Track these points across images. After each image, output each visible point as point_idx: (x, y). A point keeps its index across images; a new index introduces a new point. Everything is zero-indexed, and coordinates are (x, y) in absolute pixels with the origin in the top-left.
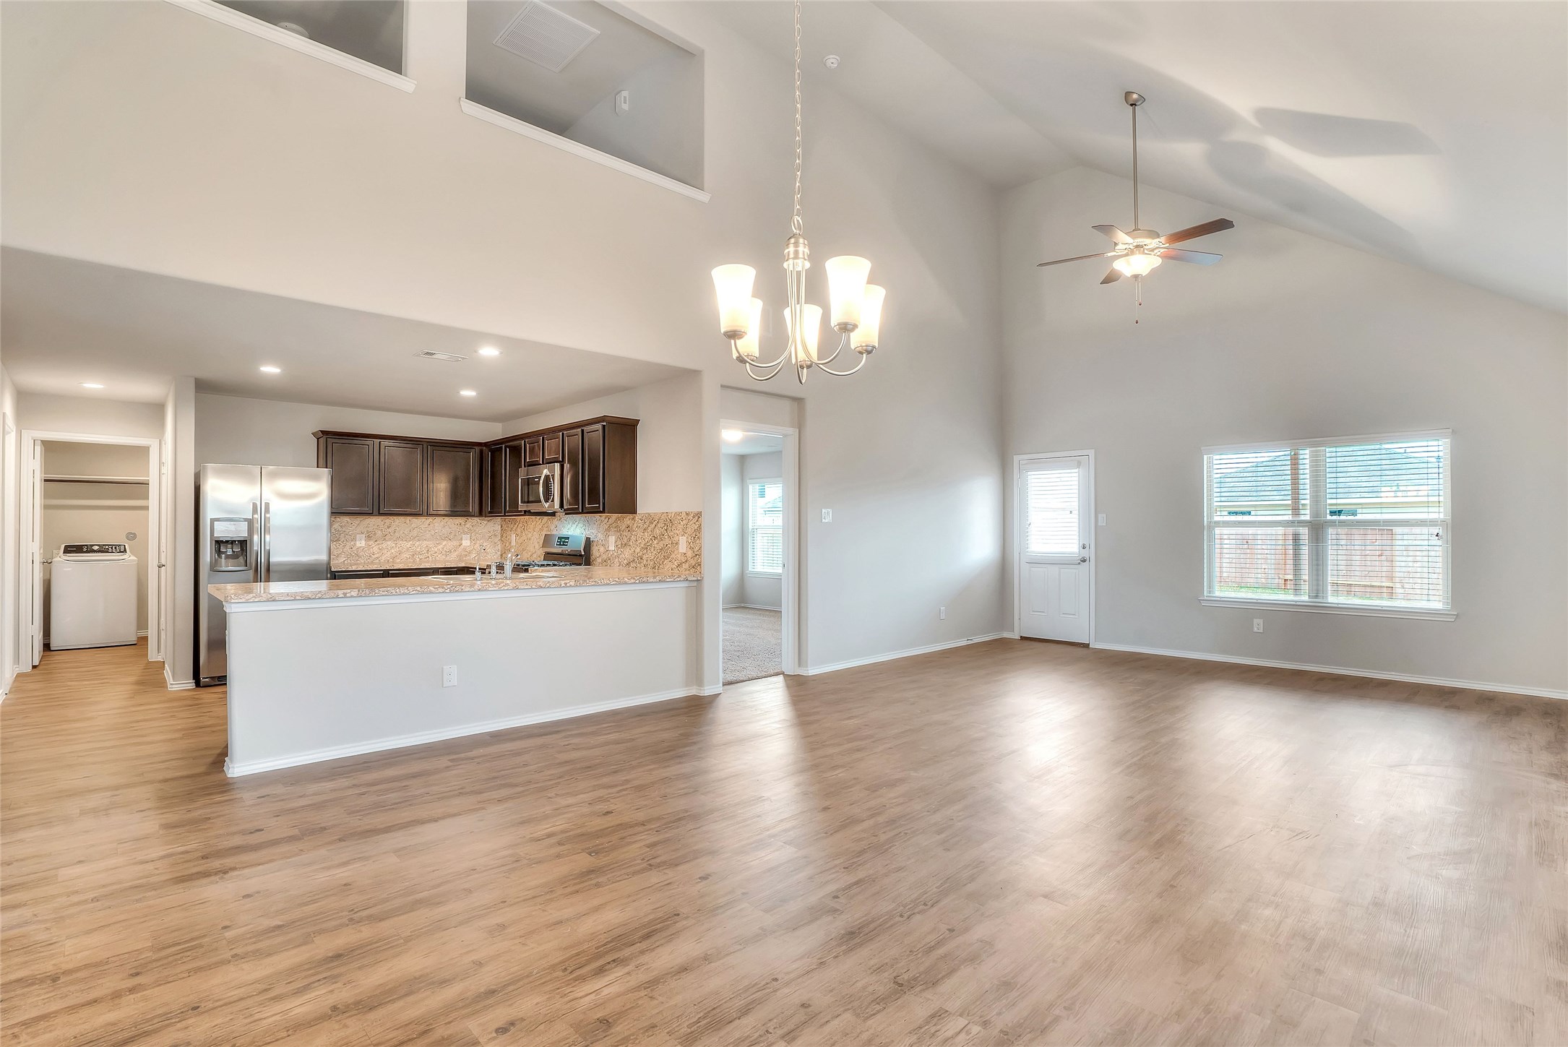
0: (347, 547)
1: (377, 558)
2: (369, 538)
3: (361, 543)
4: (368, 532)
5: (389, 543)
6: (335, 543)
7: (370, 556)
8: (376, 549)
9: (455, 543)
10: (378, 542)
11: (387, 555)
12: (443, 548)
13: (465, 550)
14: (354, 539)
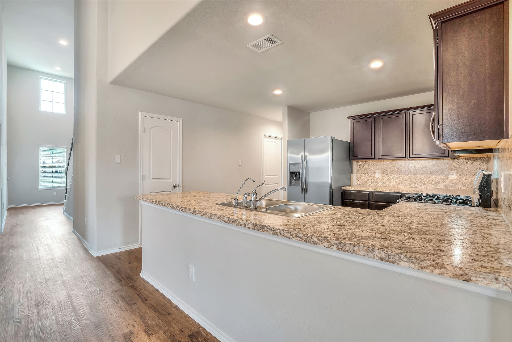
0: (371, 177)
1: (388, 184)
2: (383, 172)
3: (378, 175)
4: (382, 169)
5: (395, 175)
6: (365, 175)
7: (384, 183)
8: (387, 179)
9: (443, 177)
10: (388, 175)
11: (393, 183)
12: (433, 180)
13: (451, 181)
14: (375, 173)
